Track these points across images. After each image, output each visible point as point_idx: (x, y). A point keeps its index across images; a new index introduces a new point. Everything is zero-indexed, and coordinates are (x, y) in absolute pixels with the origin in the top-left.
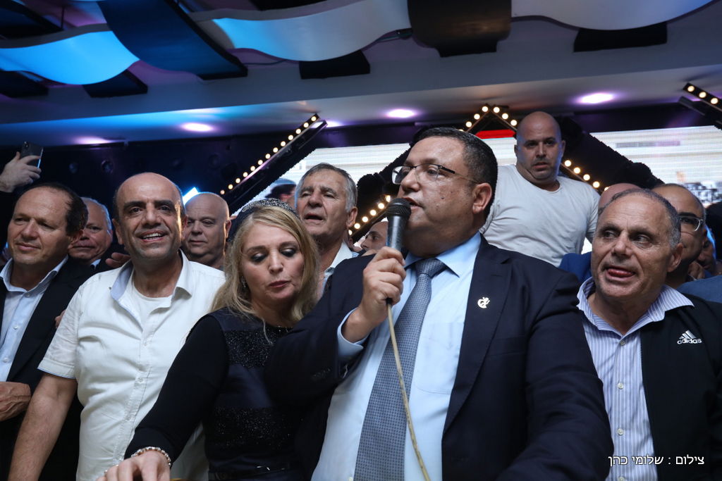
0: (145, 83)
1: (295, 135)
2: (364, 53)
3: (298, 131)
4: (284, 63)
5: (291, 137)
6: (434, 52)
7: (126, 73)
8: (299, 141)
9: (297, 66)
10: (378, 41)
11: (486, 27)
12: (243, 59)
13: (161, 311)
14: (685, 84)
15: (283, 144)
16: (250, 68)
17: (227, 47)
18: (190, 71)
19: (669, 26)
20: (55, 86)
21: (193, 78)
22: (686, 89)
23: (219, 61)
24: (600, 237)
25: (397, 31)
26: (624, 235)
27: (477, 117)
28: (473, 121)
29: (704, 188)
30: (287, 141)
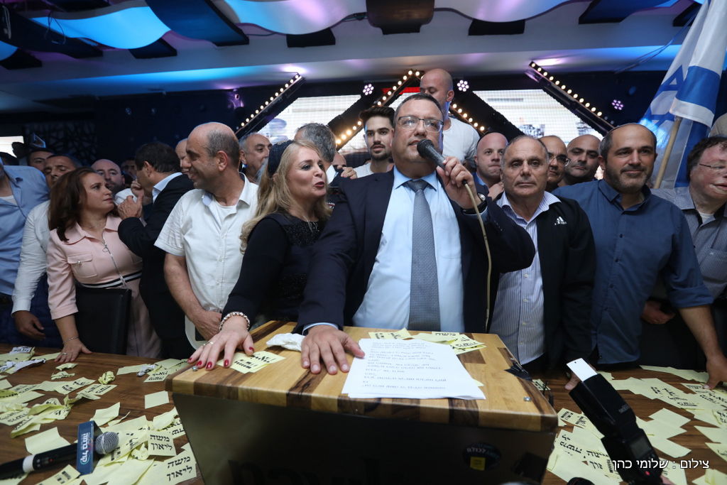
0: (175, 47)
1: (284, 88)
2: (333, 30)
3: (287, 86)
4: (276, 35)
5: (282, 90)
6: (379, 30)
7: (161, 41)
8: (287, 92)
9: (285, 38)
10: (343, 20)
11: (416, 15)
12: (246, 30)
13: (231, 216)
14: (530, 62)
15: (277, 94)
16: (250, 38)
17: (235, 22)
18: (208, 39)
19: (526, 22)
20: (107, 50)
21: (210, 45)
22: (531, 65)
23: (229, 33)
24: (509, 167)
25: (354, 14)
26: (525, 163)
27: (405, 78)
28: (403, 81)
29: (534, 128)
30: (279, 93)
